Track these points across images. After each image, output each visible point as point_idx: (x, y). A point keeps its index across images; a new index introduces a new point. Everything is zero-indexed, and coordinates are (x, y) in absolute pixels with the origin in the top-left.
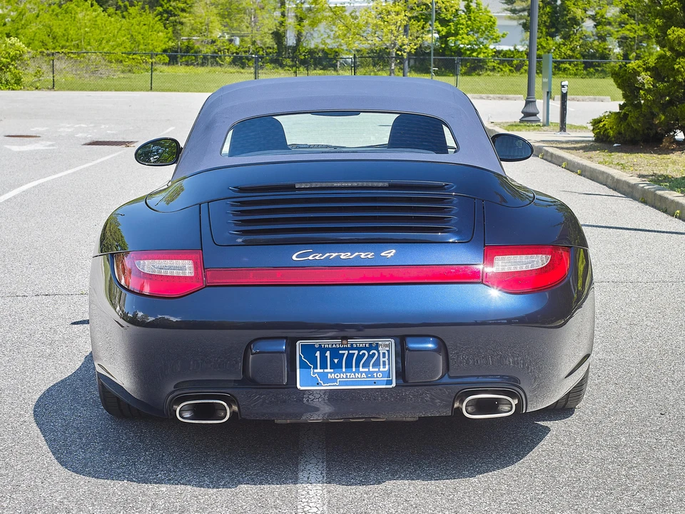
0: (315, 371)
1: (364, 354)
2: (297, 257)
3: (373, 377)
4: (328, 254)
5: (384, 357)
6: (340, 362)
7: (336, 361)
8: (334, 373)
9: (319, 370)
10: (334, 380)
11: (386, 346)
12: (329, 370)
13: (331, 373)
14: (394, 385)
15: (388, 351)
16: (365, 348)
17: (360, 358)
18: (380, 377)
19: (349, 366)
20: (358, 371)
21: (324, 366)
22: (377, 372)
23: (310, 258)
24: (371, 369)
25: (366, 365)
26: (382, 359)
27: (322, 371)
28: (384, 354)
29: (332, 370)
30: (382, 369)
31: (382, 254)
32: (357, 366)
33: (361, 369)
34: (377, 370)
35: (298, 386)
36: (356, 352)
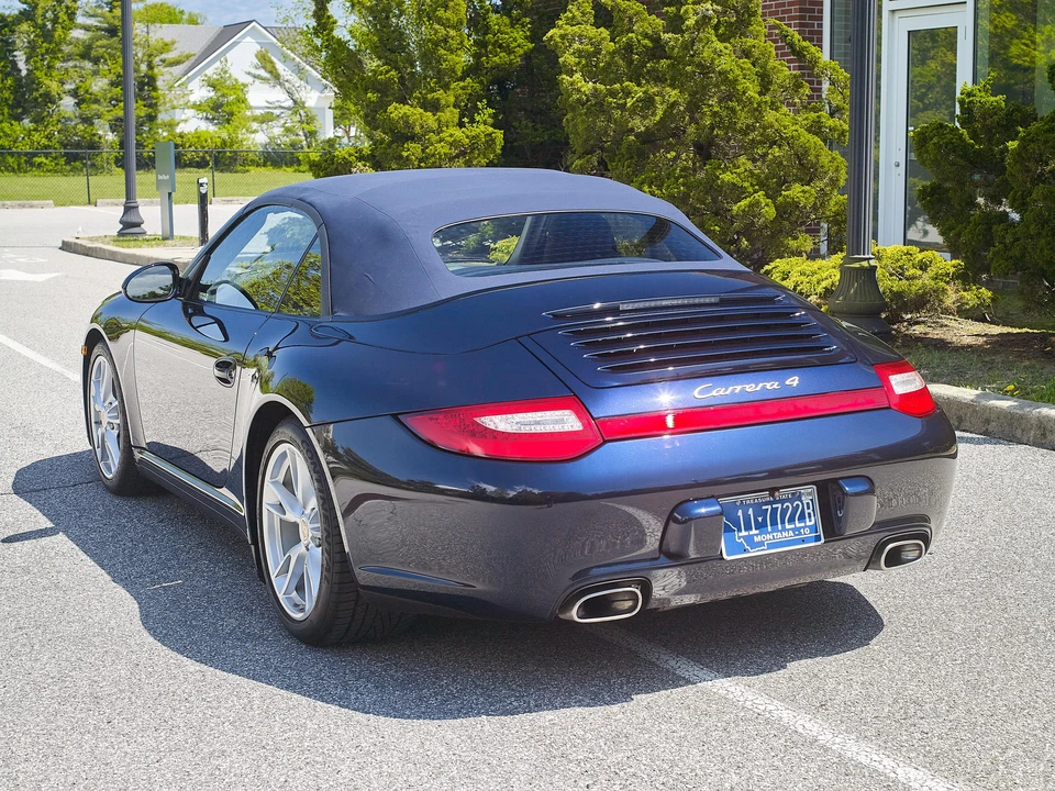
0: (741, 534)
1: (788, 506)
2: (700, 393)
3: (800, 534)
4: (731, 388)
5: (808, 508)
6: (765, 520)
7: (760, 519)
8: (760, 534)
9: (744, 533)
10: (762, 544)
11: (810, 494)
12: (754, 532)
13: (757, 535)
14: (823, 540)
15: (812, 500)
16: (787, 500)
17: (784, 512)
18: (807, 533)
19: (774, 523)
20: (784, 529)
21: (748, 528)
22: (804, 528)
23: (714, 393)
24: (798, 525)
25: (791, 520)
26: (807, 511)
27: (747, 533)
28: (808, 504)
29: (757, 532)
30: (808, 523)
31: (787, 382)
32: (783, 522)
33: (788, 526)
34: (803, 525)
35: (725, 556)
36: (780, 505)
